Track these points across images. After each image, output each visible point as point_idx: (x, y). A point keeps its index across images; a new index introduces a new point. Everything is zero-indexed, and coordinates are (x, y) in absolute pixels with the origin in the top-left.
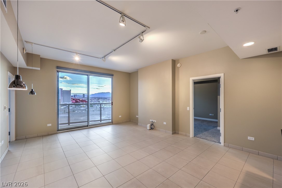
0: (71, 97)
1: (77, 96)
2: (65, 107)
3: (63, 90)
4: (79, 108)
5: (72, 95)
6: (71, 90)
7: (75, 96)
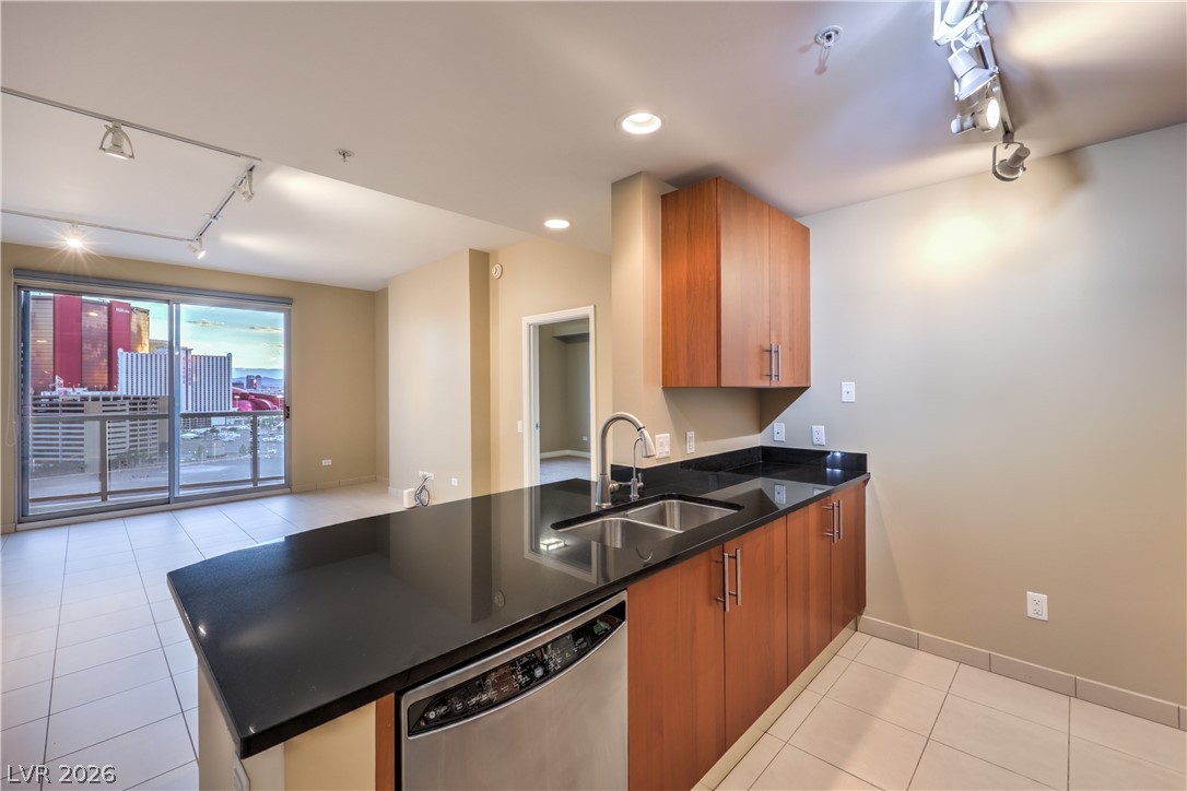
0: (234, 384)
1: (264, 383)
2: (203, 430)
3: (193, 353)
4: (272, 435)
5: (235, 376)
6: (230, 355)
7: (250, 380)
